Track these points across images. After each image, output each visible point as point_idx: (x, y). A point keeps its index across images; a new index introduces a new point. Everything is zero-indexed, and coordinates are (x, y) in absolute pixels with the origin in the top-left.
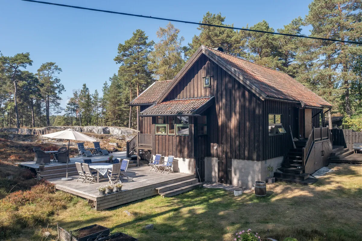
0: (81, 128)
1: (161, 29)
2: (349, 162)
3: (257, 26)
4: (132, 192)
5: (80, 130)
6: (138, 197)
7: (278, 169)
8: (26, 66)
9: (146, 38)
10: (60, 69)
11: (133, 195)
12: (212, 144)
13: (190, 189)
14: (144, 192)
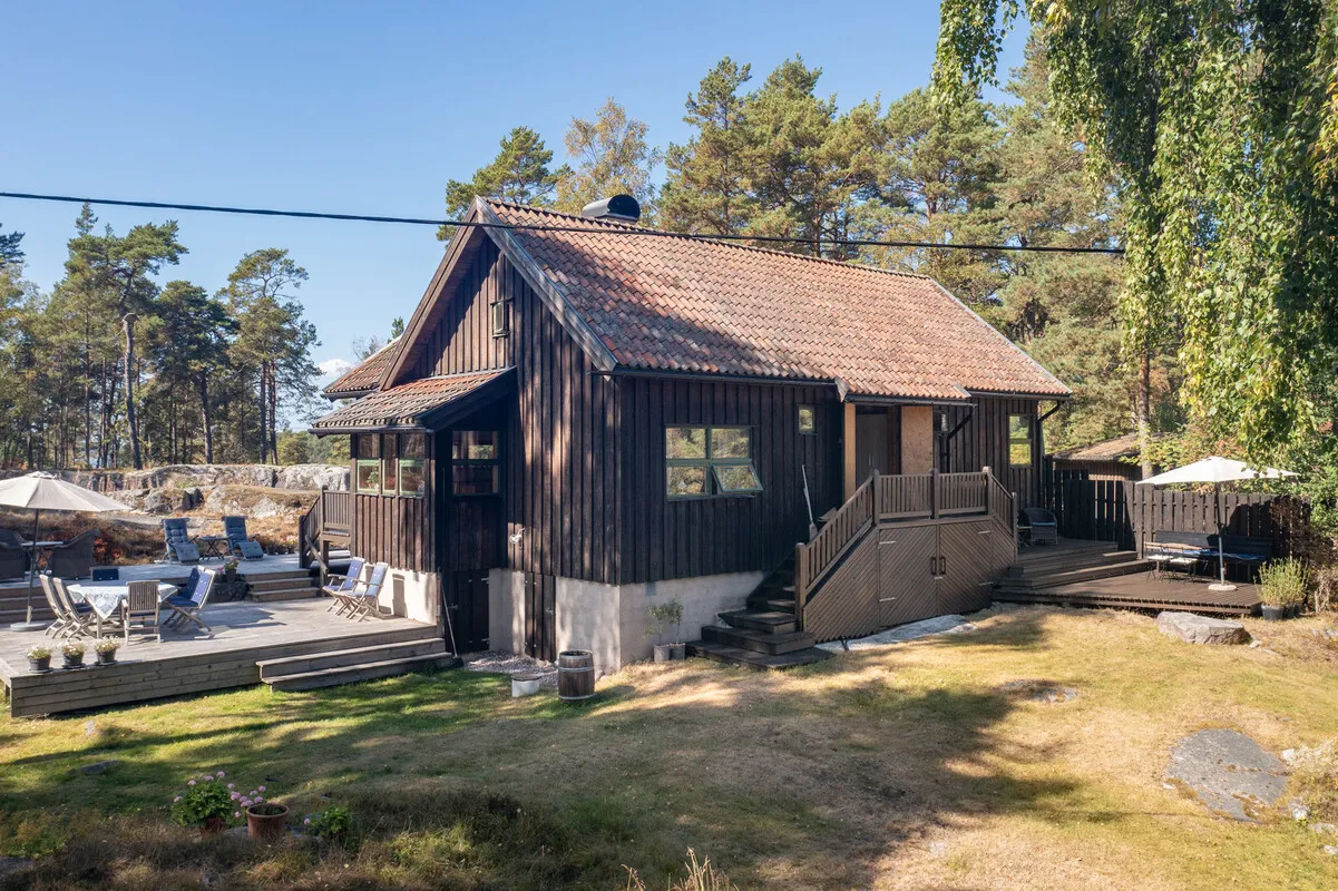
0: (274, 472)
1: (579, 125)
2: (1059, 600)
3: (912, 100)
4: (157, 668)
5: (271, 478)
6: (182, 684)
7: (719, 615)
8: (158, 267)
9: (547, 158)
10: (301, 272)
11: (160, 678)
12: (511, 525)
13: (396, 670)
14: (208, 670)
